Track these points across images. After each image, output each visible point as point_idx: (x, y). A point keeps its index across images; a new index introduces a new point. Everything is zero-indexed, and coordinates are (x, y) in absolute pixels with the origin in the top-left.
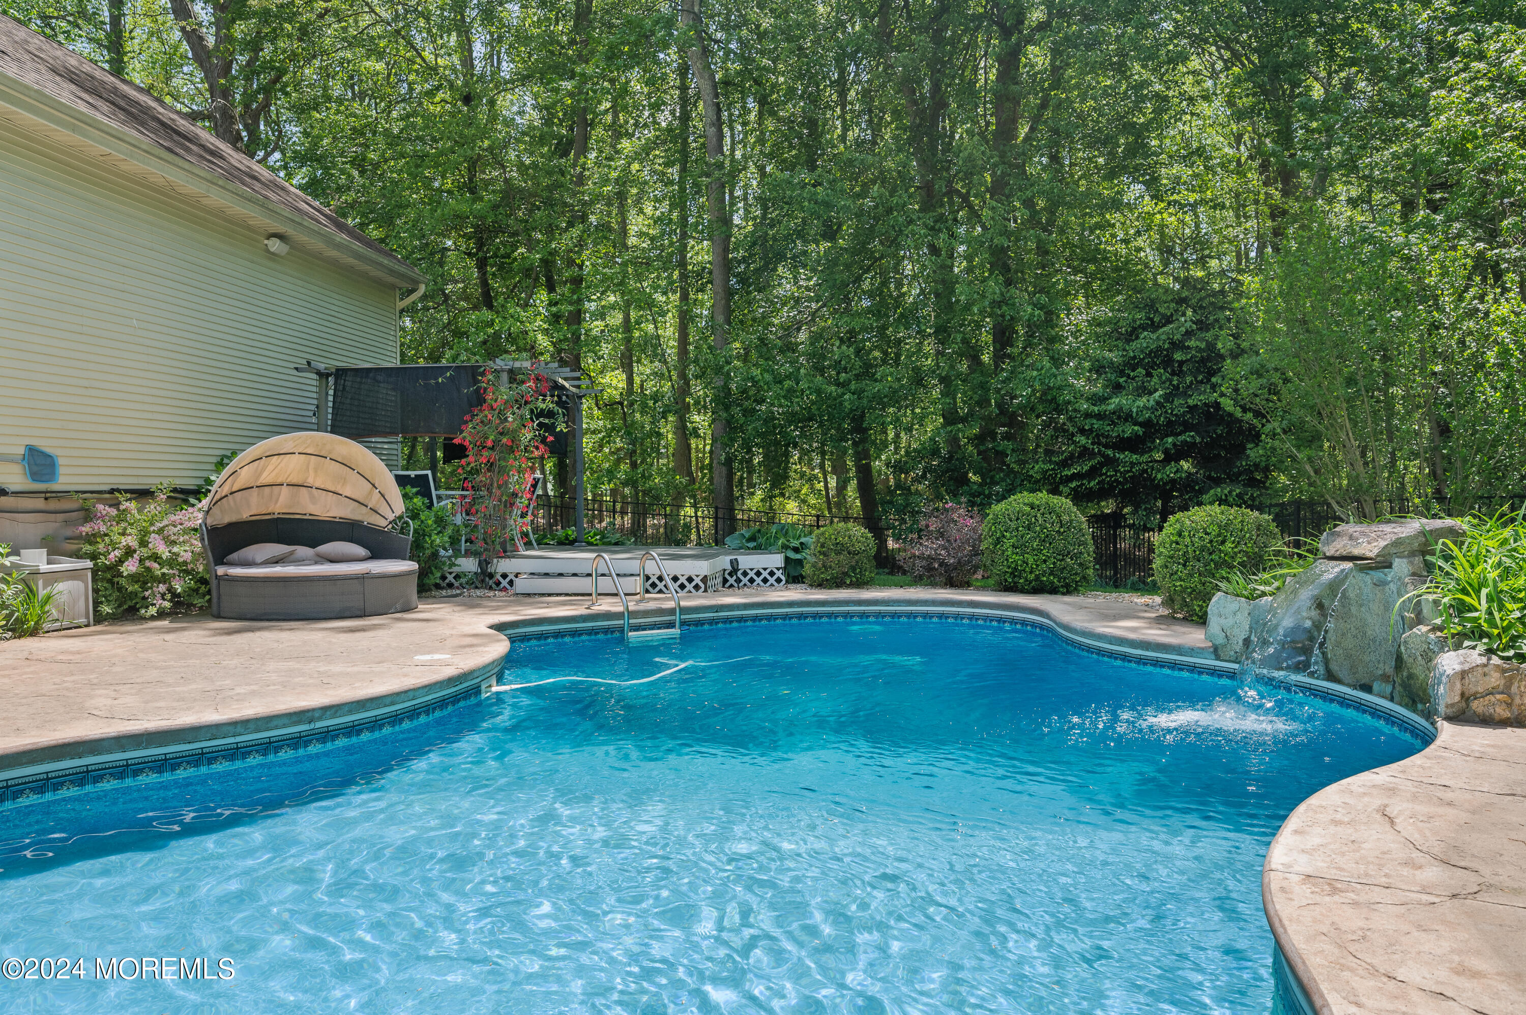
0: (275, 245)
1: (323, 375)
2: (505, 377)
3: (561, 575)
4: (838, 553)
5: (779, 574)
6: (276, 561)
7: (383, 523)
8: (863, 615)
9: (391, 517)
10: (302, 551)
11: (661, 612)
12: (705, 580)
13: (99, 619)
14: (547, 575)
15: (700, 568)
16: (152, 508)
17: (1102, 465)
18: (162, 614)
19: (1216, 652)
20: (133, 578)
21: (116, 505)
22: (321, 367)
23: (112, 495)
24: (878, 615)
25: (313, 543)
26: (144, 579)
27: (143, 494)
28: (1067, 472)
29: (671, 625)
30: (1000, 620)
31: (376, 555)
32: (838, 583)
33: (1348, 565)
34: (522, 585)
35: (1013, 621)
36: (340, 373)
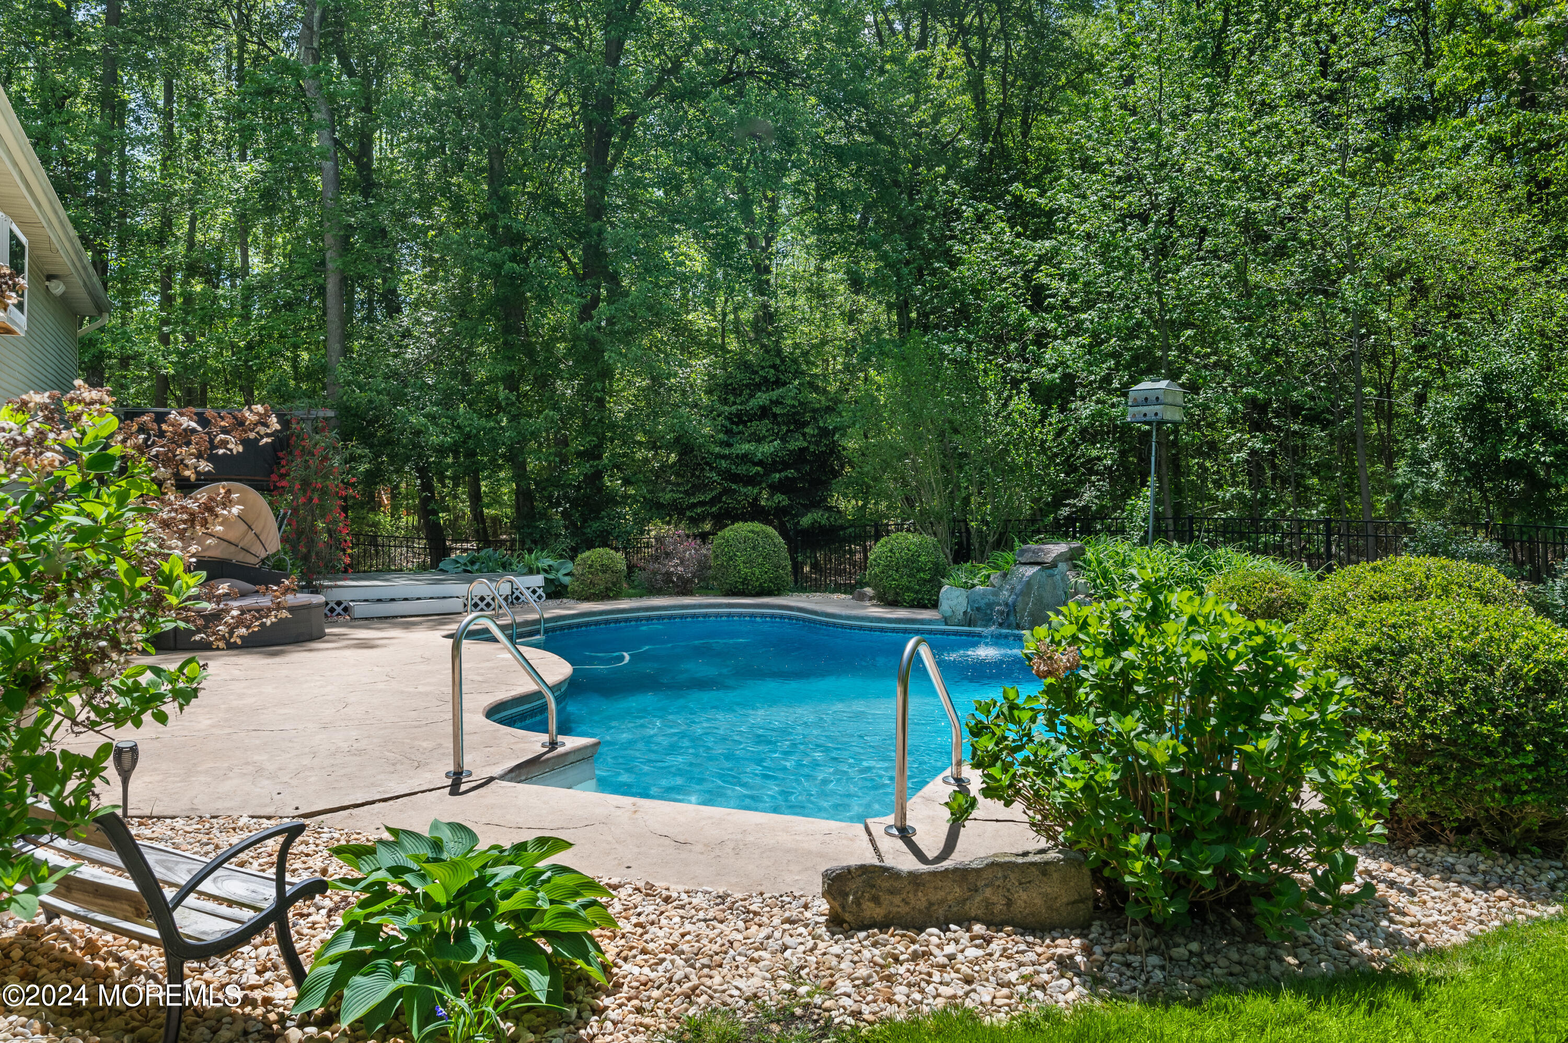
3: (393, 600)
4: (604, 572)
5: (540, 591)
7: (252, 560)
8: (649, 619)
9: (263, 555)
11: (526, 623)
14: (379, 600)
17: (721, 495)
19: (946, 621)
24: (660, 618)
28: (693, 500)
29: (537, 632)
30: (752, 616)
32: (604, 596)
33: (1037, 568)
34: (359, 610)
35: (763, 616)
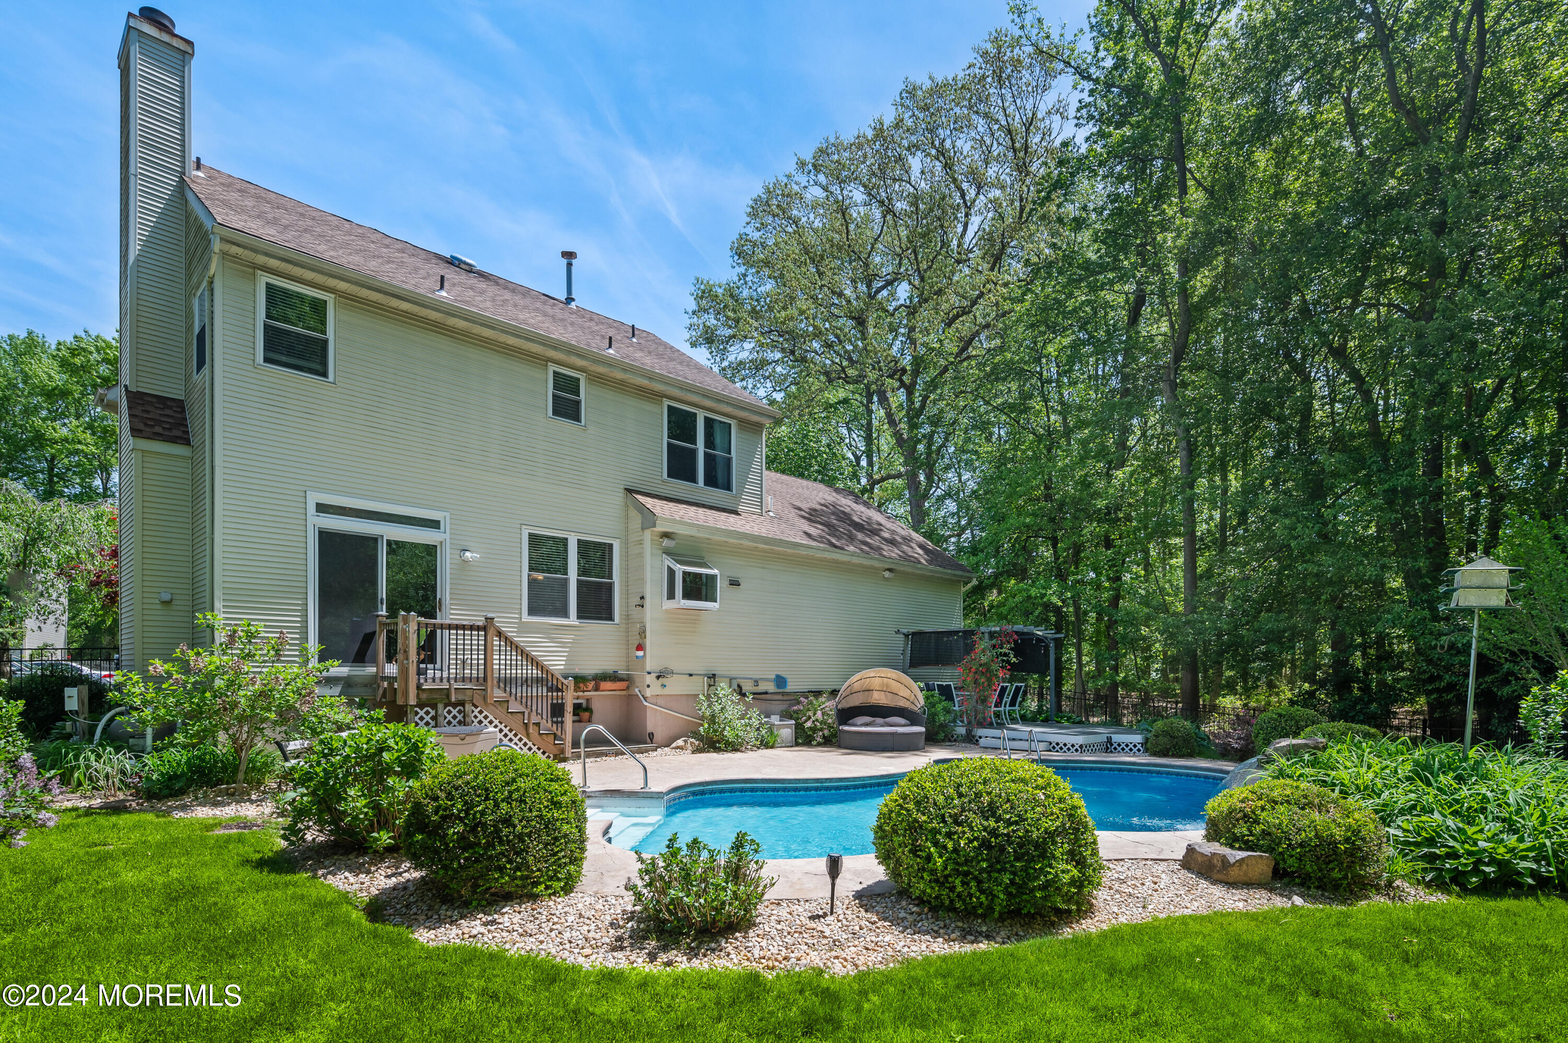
0: (887, 574)
1: (906, 636)
2: (987, 635)
6: (867, 725)
7: (915, 708)
9: (919, 706)
10: (879, 720)
12: (1081, 746)
13: (797, 744)
15: (1079, 740)
16: (822, 699)
18: (819, 744)
20: (810, 728)
21: (807, 698)
22: (905, 631)
23: (805, 694)
25: (884, 716)
26: (814, 729)
27: (818, 693)
31: (912, 724)
34: (982, 741)
36: (914, 634)
